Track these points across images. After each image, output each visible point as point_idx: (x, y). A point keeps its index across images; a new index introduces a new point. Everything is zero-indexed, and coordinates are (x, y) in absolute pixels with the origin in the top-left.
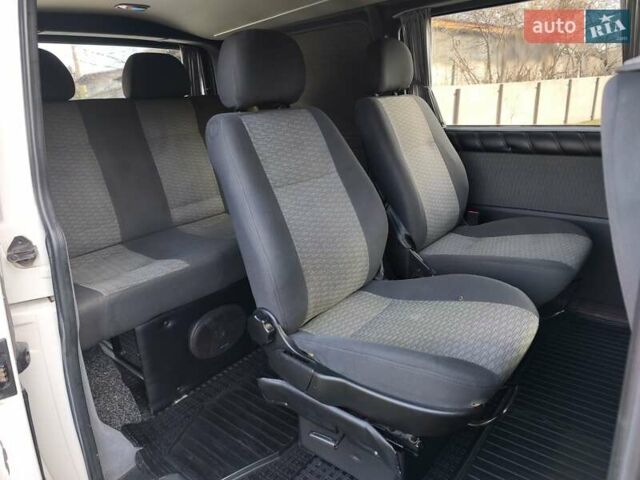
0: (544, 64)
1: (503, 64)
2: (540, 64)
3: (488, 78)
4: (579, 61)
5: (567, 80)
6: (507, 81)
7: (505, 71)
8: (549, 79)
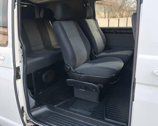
0: (120, 13)
1: (109, 13)
2: (119, 13)
3: (105, 17)
4: (129, 13)
5: (126, 18)
6: (110, 18)
7: (110, 15)
8: (121, 17)
